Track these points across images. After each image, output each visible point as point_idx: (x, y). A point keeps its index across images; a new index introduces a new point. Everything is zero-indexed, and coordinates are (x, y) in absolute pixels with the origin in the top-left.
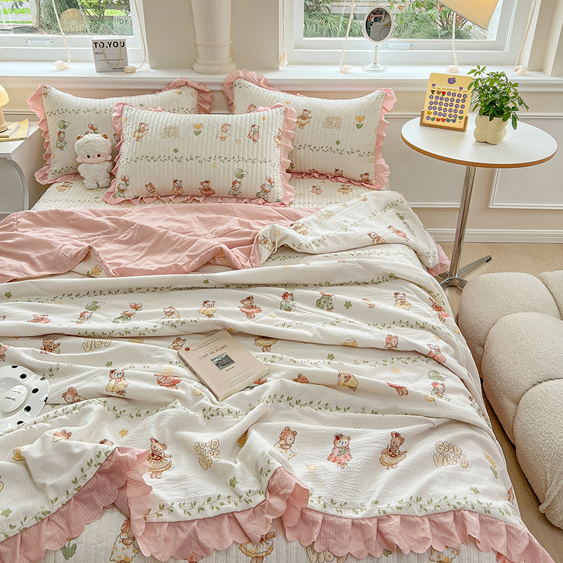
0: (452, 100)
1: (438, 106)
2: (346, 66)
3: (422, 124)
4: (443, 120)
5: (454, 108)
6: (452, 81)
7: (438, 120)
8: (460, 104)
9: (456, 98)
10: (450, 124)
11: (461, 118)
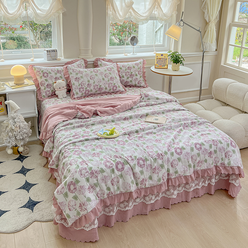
0: (163, 60)
1: (159, 62)
2: (126, 54)
3: (155, 68)
4: (161, 66)
5: (164, 62)
6: (162, 55)
7: (160, 66)
8: (165, 61)
9: (164, 60)
10: (163, 67)
11: (166, 65)
